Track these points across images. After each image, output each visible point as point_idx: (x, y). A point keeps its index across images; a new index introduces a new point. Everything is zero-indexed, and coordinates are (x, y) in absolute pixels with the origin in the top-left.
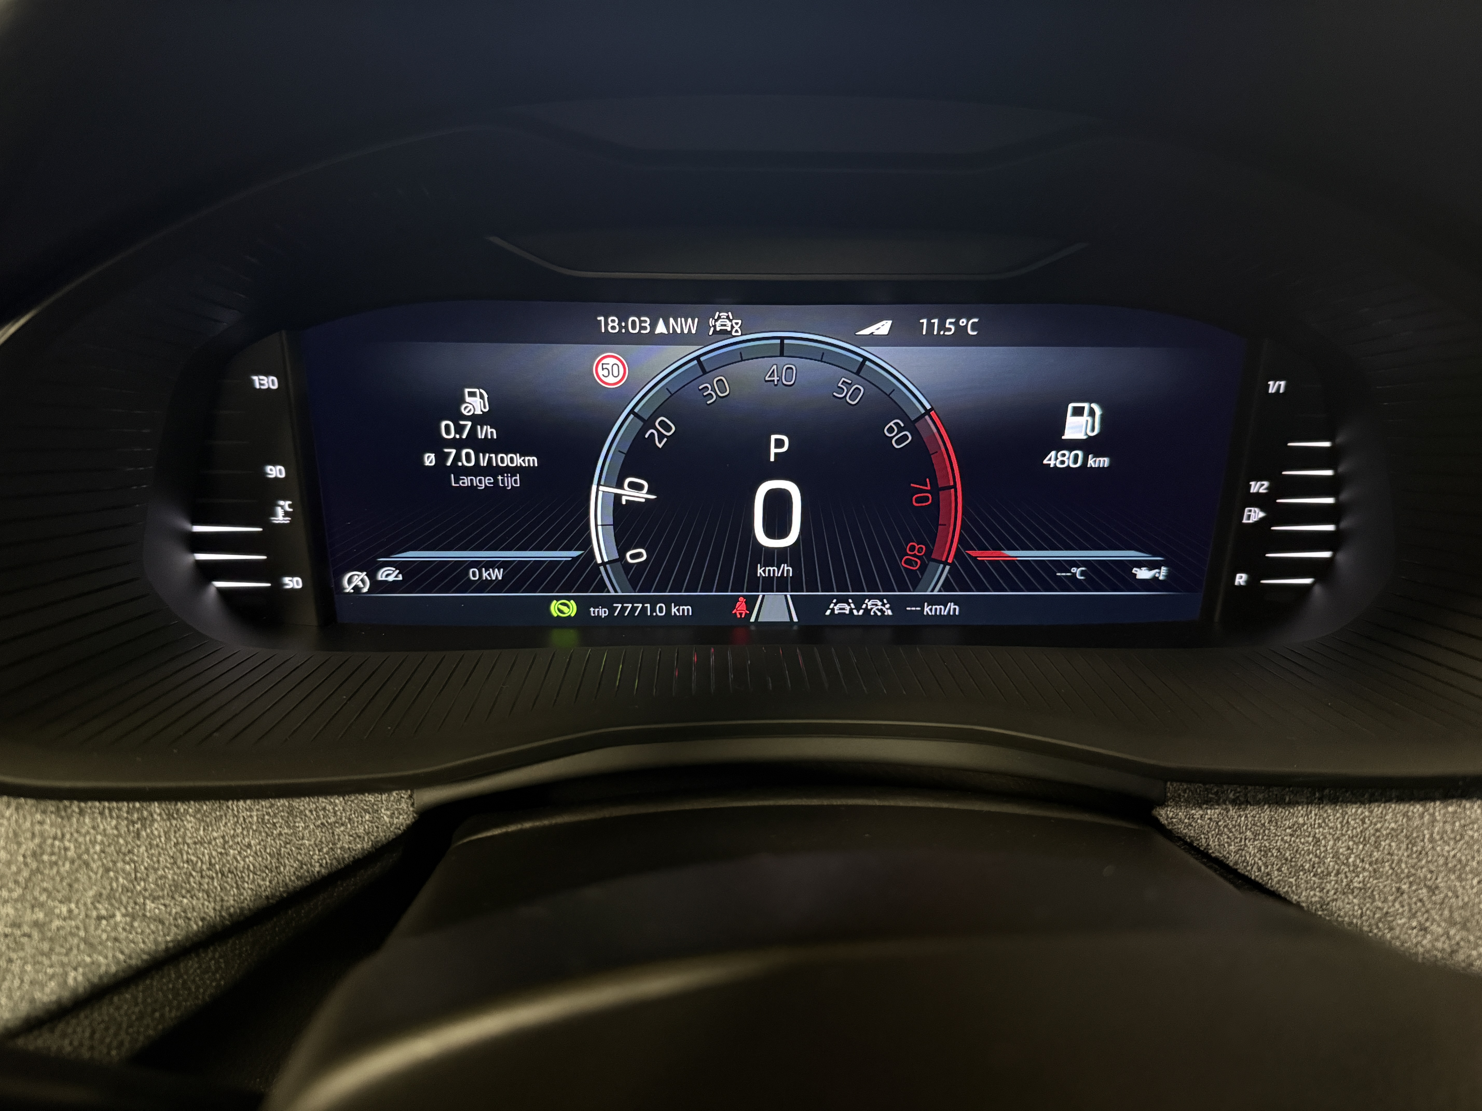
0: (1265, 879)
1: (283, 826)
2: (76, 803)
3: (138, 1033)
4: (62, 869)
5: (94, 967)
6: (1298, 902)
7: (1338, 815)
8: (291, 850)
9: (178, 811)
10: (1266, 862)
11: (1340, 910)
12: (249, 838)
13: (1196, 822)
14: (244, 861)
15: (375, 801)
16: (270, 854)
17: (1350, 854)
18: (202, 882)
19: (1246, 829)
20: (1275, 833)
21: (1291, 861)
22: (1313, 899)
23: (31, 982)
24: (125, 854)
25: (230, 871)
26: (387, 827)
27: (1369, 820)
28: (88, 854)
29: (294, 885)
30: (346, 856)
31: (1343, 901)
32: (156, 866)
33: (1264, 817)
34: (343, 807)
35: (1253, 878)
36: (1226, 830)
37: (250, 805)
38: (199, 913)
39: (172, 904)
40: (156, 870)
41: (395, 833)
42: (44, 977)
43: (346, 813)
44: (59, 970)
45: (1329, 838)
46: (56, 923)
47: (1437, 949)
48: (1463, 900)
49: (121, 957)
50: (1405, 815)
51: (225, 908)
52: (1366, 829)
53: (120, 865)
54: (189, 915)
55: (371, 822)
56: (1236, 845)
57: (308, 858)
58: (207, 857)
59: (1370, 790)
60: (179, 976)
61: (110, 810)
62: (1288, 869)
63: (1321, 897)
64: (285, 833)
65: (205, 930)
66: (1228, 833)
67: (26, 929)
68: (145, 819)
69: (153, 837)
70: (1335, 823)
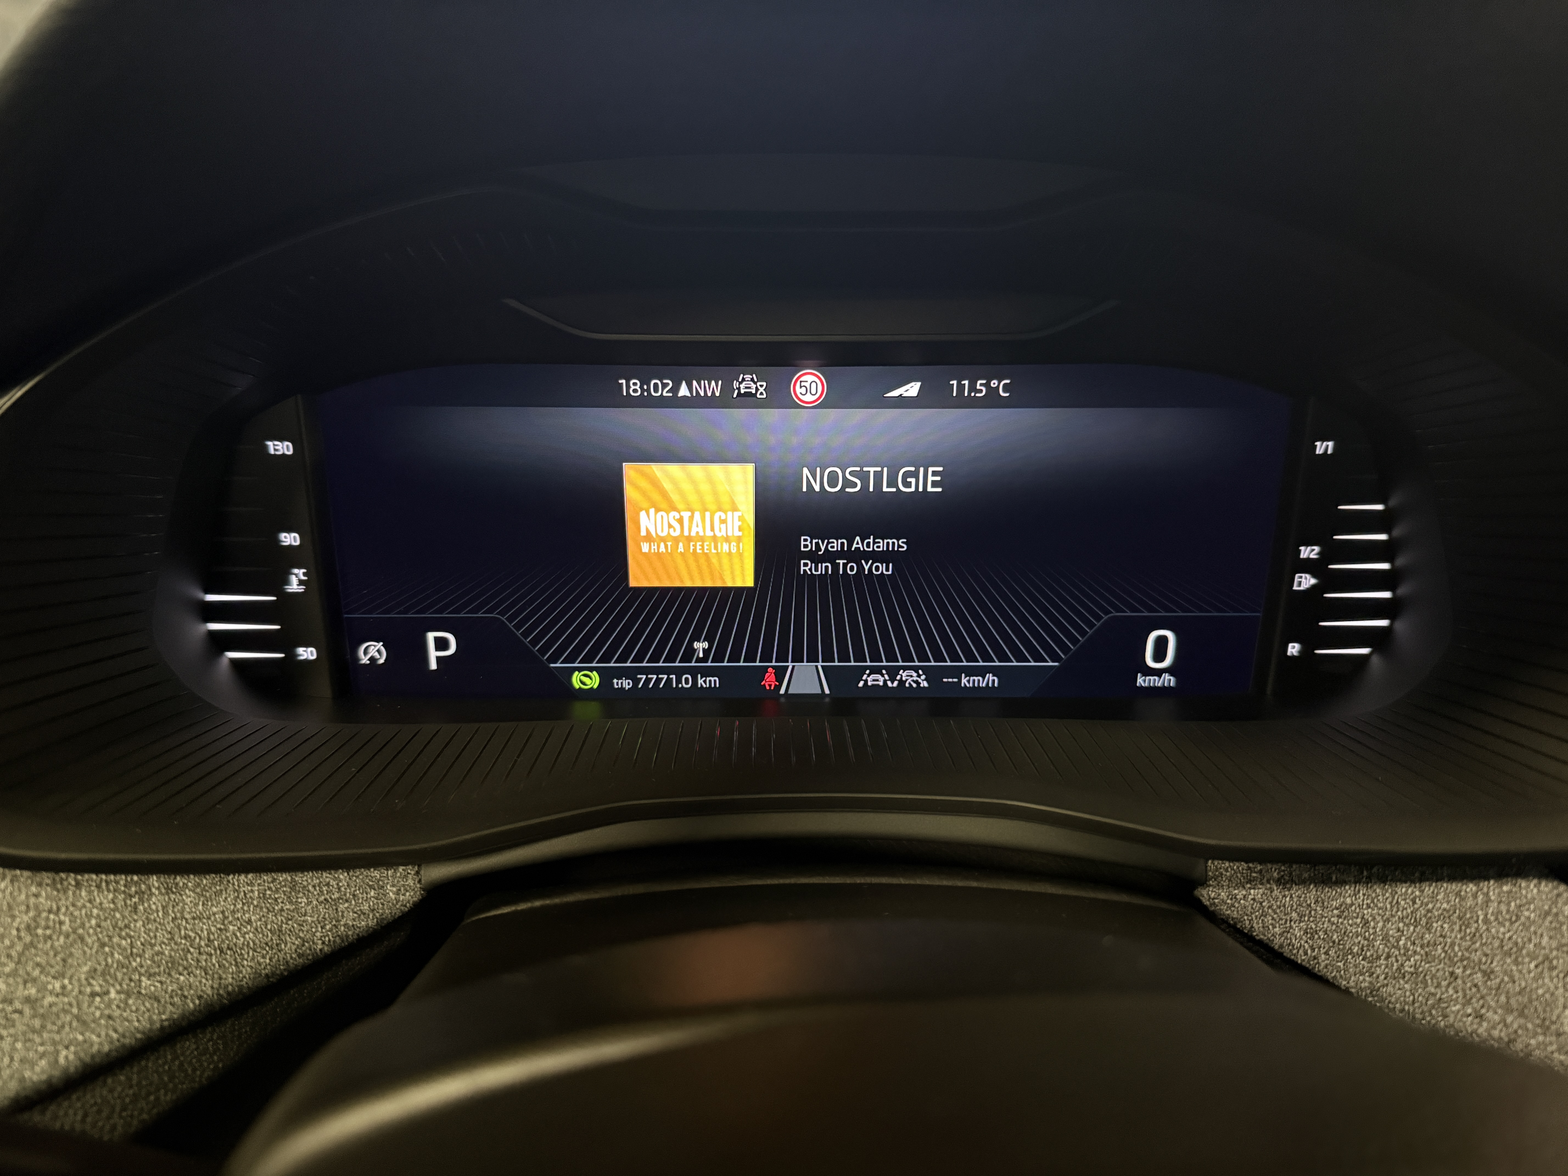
0: (1312, 963)
1: (285, 901)
2: (72, 875)
3: (132, 1116)
4: (56, 944)
5: (86, 1046)
6: (1347, 988)
7: (1387, 895)
8: (293, 927)
9: (177, 884)
10: (1313, 945)
11: (1391, 996)
12: (250, 914)
13: (1239, 902)
14: (244, 937)
15: (381, 877)
16: (270, 930)
17: (1401, 936)
18: (200, 959)
19: (1291, 910)
20: (1321, 914)
21: (1339, 944)
22: (1363, 985)
23: (21, 1061)
24: (121, 929)
25: (228, 948)
26: (393, 904)
27: (1420, 900)
28: (83, 929)
29: (295, 963)
30: (350, 933)
31: (1394, 987)
32: (153, 941)
33: (1310, 898)
34: (348, 883)
35: (1299, 962)
36: (1270, 911)
37: (251, 879)
38: (196, 991)
39: (168, 981)
40: (152, 945)
41: (401, 910)
42: (35, 1055)
43: (350, 889)
44: (50, 1048)
45: (1378, 920)
46: (49, 999)
47: (1494, 1039)
48: (1520, 985)
49: (115, 1036)
50: (1458, 894)
51: (223, 986)
52: (1417, 909)
53: (116, 940)
54: (186, 993)
55: (377, 899)
56: (1281, 927)
57: (310, 936)
58: (206, 933)
59: (1420, 868)
60: (175, 1058)
61: (107, 883)
62: (1336, 952)
63: (1370, 983)
64: (287, 909)
65: (202, 1008)
66: (1273, 914)
67: (17, 1005)
68: (143, 893)
69: (150, 912)
70: (1385, 903)
